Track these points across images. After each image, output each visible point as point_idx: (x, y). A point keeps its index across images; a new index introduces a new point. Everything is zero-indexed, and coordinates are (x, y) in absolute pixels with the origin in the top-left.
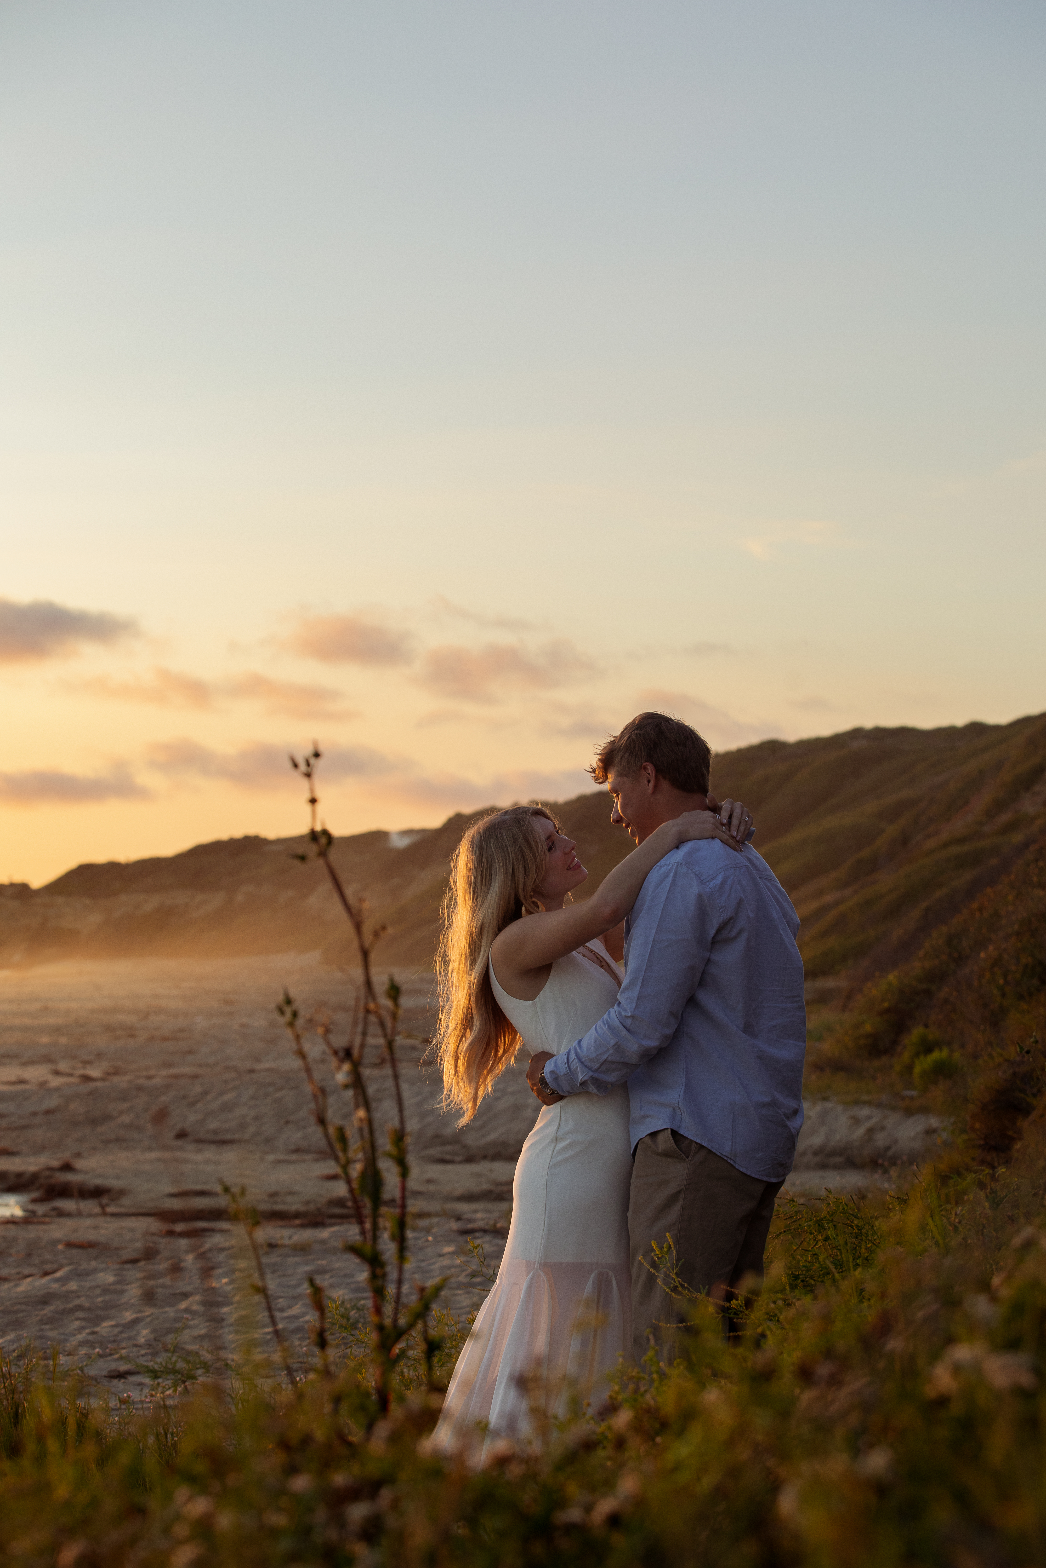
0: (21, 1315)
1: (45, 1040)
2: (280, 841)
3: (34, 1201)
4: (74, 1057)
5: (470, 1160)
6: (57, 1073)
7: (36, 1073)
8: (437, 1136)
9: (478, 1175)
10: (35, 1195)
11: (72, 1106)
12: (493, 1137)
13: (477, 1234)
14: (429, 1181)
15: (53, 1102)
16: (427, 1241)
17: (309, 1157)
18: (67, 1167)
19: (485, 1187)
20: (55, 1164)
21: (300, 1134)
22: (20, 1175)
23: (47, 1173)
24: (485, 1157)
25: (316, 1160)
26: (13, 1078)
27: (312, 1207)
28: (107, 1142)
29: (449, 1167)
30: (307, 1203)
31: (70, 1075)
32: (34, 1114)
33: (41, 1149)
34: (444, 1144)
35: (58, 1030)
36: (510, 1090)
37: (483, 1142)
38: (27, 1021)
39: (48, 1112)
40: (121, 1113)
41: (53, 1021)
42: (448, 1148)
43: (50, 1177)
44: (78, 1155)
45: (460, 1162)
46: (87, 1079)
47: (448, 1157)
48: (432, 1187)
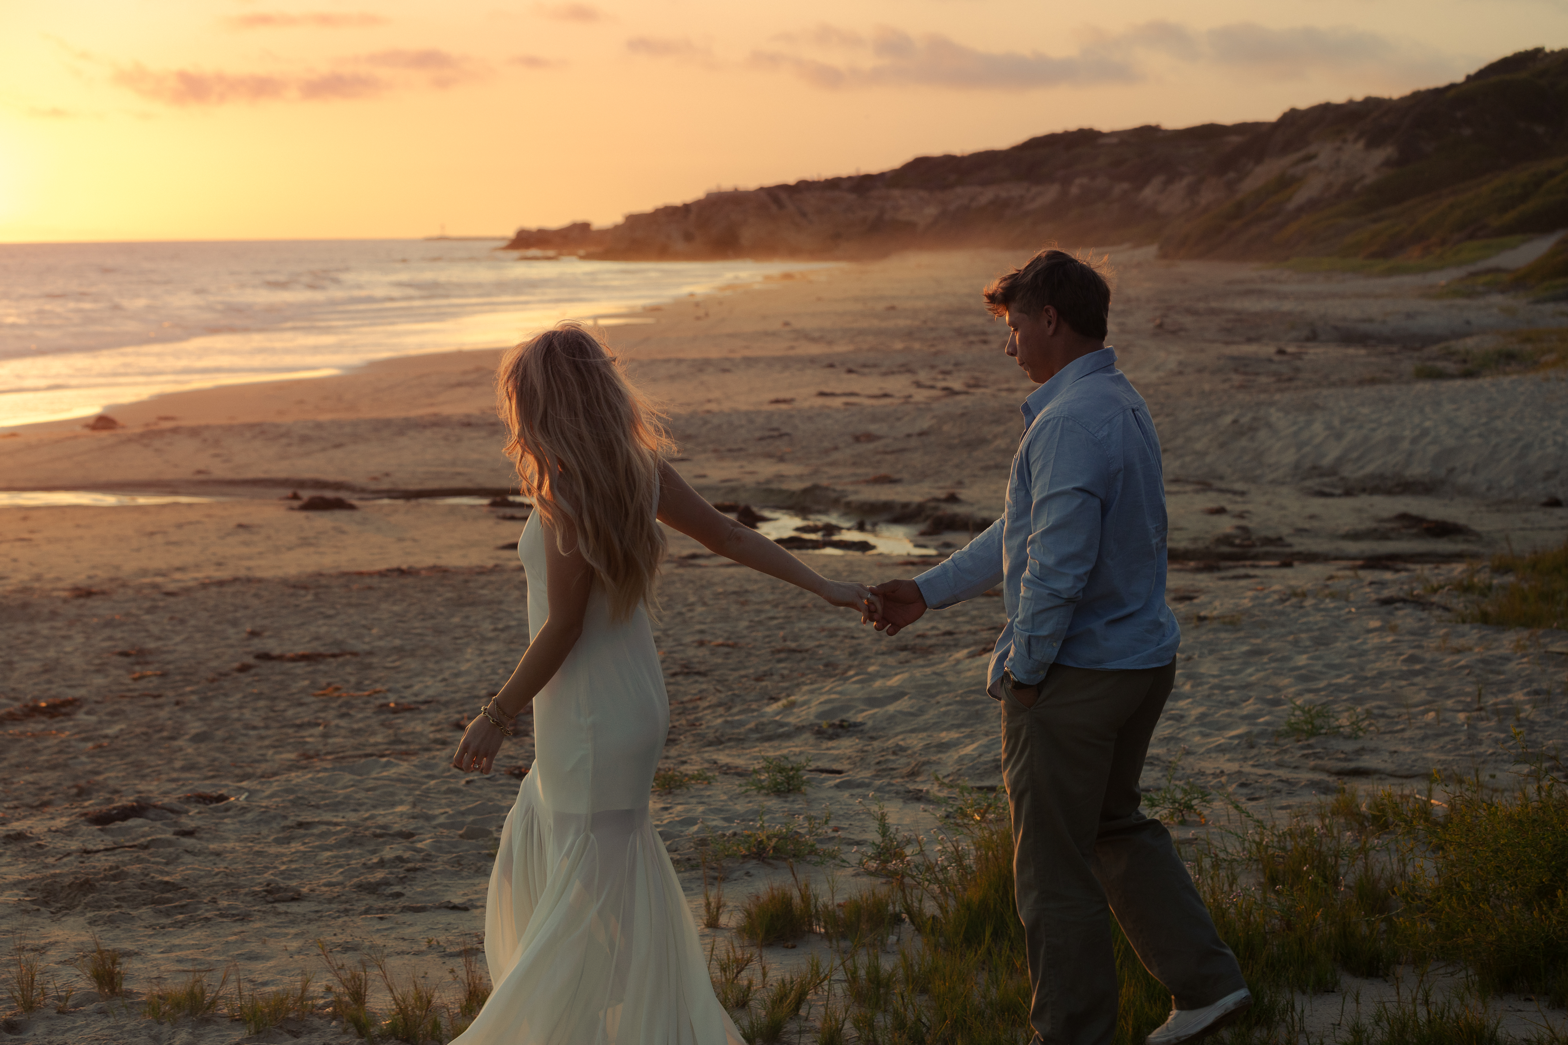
0: (979, 707)
1: (899, 345)
2: (1113, 134)
3: (923, 534)
4: (933, 367)
5: (1349, 493)
6: (918, 385)
7: (898, 385)
8: (1314, 468)
9: (1360, 510)
10: (922, 527)
11: (946, 428)
12: (1370, 469)
13: (1398, 605)
14: (1312, 517)
15: (925, 423)
16: (1350, 612)
17: (1189, 488)
18: (952, 499)
19: (1369, 524)
20: (941, 494)
21: (1178, 463)
22: (906, 505)
23: (933, 504)
24: (1364, 490)
25: (1197, 492)
26: (876, 391)
27: (1200, 545)
28: (986, 468)
29: (1330, 501)
30: (1195, 540)
31: (932, 387)
32: (909, 436)
33: (921, 476)
34: (1321, 475)
35: (909, 334)
36: (1385, 420)
37: (1361, 473)
38: (876, 323)
39: (921, 434)
40: (996, 437)
41: (903, 323)
42: (1326, 480)
43: (936, 508)
44: (960, 483)
45: (1340, 496)
46: (950, 392)
47: (1327, 490)
48: (1315, 524)
